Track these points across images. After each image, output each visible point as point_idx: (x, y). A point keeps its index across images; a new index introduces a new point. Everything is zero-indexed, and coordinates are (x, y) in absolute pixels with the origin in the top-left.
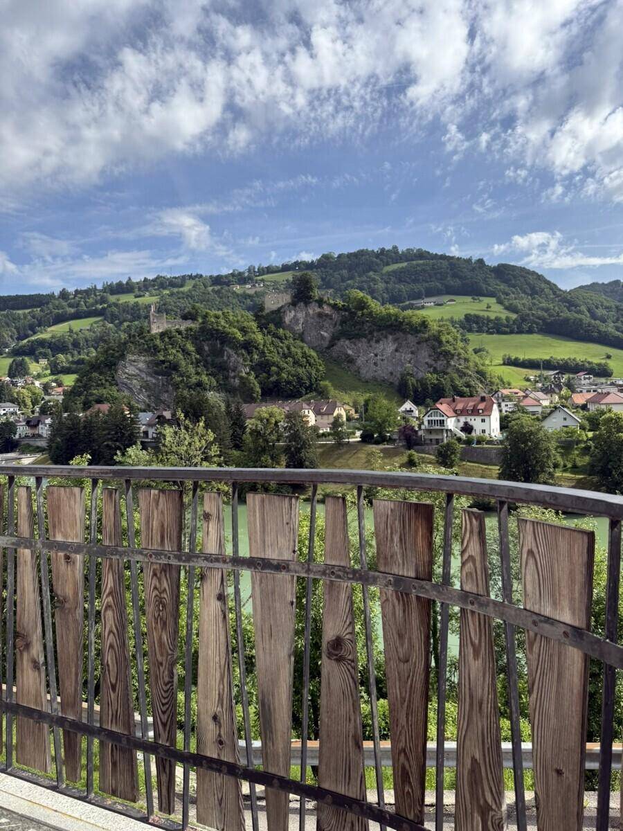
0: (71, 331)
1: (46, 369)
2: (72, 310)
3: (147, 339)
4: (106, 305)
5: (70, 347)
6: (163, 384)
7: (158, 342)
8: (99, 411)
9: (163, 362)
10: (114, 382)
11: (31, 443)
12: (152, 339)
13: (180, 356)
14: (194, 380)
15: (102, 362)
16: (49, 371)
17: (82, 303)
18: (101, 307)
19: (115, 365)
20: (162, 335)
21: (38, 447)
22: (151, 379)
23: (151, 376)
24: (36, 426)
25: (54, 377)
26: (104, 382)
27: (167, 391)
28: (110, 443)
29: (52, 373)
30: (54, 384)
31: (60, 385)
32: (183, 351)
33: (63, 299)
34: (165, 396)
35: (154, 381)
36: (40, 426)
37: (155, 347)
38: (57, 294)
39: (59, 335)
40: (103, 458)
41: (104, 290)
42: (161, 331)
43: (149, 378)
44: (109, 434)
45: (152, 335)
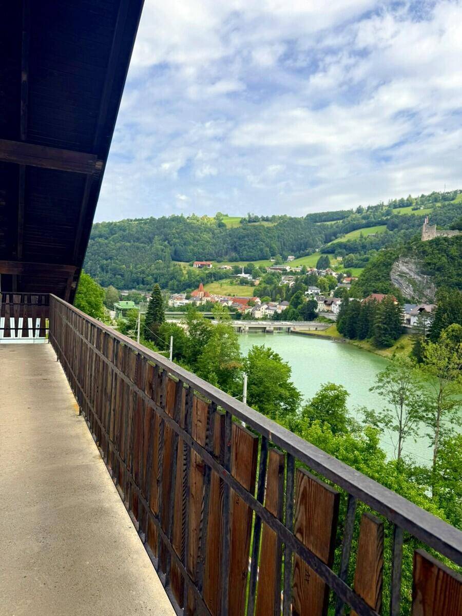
0: (362, 236)
1: (341, 264)
2: (364, 222)
3: (418, 245)
4: (389, 217)
5: (360, 248)
6: (427, 282)
7: (427, 248)
8: (375, 300)
9: (429, 264)
10: (387, 277)
11: (326, 316)
12: (423, 245)
13: (444, 259)
14: (454, 280)
15: (381, 262)
16: (342, 266)
17: (372, 216)
18: (385, 218)
19: (391, 264)
20: (431, 242)
21: (330, 320)
22: (418, 277)
23: (418, 275)
24: (330, 305)
25: (346, 270)
26: (380, 277)
27: (430, 288)
28: (380, 325)
29: (345, 267)
30: (345, 275)
31: (349, 276)
32: (448, 256)
33: (359, 213)
34: (427, 292)
35: (420, 279)
36: (333, 305)
37: (424, 252)
38: (355, 210)
39: (352, 240)
40: (374, 335)
41: (389, 206)
42: (430, 239)
43: (416, 277)
44: (380, 318)
45: (423, 242)
